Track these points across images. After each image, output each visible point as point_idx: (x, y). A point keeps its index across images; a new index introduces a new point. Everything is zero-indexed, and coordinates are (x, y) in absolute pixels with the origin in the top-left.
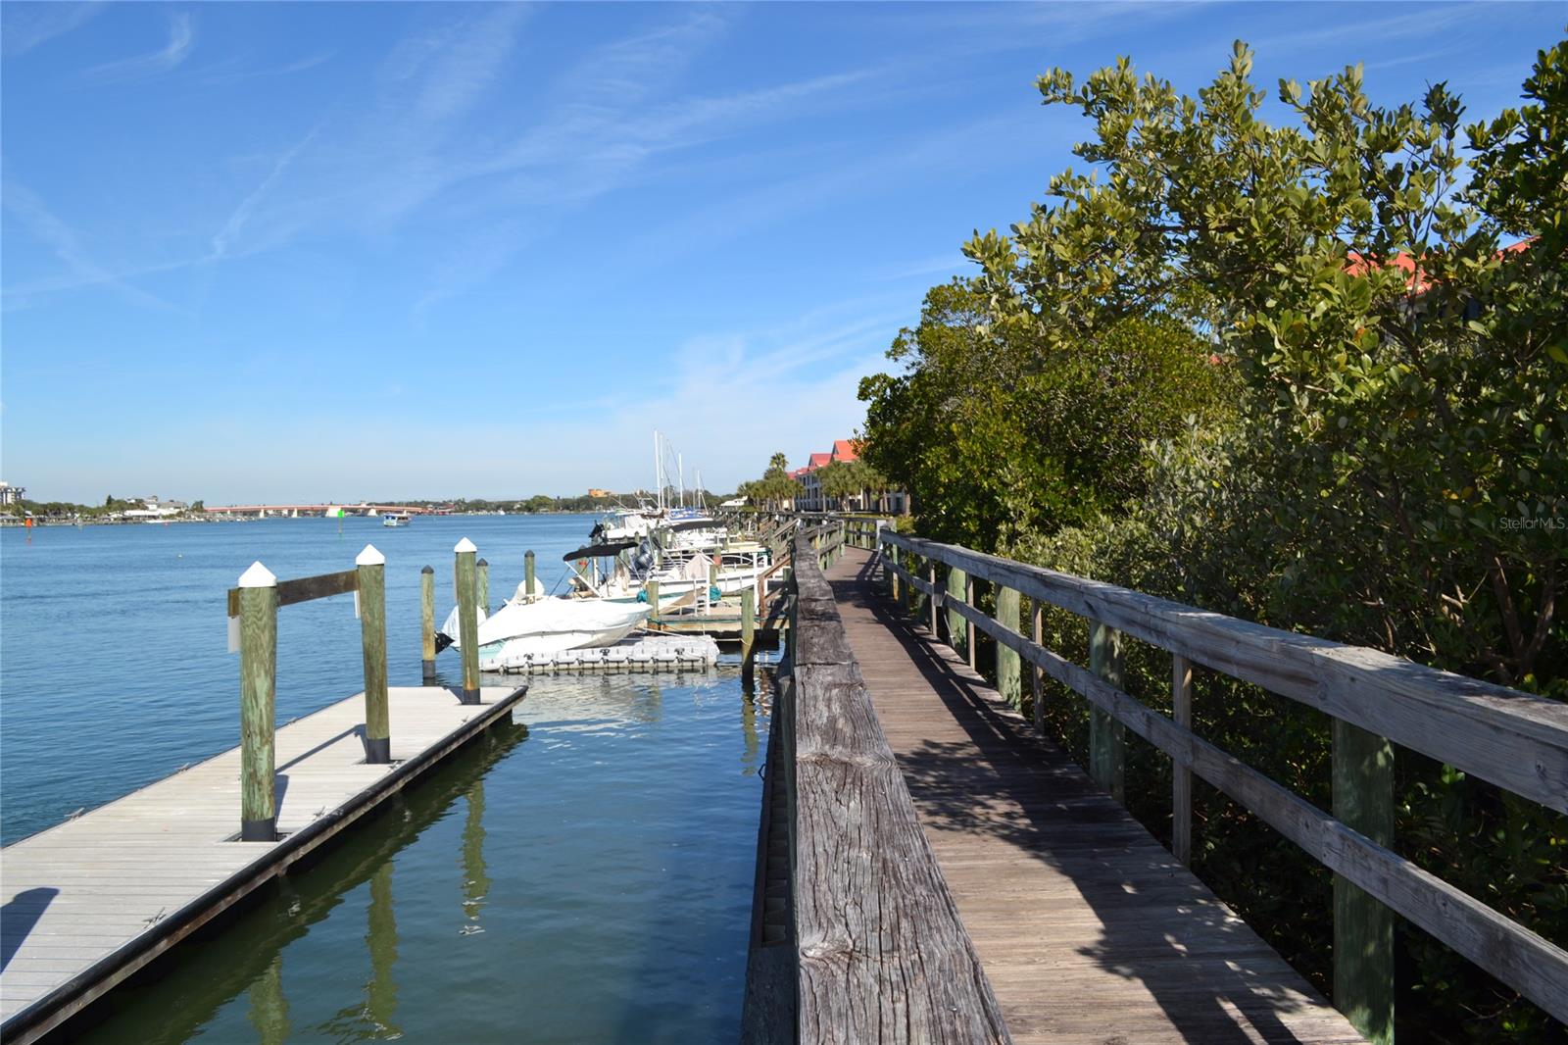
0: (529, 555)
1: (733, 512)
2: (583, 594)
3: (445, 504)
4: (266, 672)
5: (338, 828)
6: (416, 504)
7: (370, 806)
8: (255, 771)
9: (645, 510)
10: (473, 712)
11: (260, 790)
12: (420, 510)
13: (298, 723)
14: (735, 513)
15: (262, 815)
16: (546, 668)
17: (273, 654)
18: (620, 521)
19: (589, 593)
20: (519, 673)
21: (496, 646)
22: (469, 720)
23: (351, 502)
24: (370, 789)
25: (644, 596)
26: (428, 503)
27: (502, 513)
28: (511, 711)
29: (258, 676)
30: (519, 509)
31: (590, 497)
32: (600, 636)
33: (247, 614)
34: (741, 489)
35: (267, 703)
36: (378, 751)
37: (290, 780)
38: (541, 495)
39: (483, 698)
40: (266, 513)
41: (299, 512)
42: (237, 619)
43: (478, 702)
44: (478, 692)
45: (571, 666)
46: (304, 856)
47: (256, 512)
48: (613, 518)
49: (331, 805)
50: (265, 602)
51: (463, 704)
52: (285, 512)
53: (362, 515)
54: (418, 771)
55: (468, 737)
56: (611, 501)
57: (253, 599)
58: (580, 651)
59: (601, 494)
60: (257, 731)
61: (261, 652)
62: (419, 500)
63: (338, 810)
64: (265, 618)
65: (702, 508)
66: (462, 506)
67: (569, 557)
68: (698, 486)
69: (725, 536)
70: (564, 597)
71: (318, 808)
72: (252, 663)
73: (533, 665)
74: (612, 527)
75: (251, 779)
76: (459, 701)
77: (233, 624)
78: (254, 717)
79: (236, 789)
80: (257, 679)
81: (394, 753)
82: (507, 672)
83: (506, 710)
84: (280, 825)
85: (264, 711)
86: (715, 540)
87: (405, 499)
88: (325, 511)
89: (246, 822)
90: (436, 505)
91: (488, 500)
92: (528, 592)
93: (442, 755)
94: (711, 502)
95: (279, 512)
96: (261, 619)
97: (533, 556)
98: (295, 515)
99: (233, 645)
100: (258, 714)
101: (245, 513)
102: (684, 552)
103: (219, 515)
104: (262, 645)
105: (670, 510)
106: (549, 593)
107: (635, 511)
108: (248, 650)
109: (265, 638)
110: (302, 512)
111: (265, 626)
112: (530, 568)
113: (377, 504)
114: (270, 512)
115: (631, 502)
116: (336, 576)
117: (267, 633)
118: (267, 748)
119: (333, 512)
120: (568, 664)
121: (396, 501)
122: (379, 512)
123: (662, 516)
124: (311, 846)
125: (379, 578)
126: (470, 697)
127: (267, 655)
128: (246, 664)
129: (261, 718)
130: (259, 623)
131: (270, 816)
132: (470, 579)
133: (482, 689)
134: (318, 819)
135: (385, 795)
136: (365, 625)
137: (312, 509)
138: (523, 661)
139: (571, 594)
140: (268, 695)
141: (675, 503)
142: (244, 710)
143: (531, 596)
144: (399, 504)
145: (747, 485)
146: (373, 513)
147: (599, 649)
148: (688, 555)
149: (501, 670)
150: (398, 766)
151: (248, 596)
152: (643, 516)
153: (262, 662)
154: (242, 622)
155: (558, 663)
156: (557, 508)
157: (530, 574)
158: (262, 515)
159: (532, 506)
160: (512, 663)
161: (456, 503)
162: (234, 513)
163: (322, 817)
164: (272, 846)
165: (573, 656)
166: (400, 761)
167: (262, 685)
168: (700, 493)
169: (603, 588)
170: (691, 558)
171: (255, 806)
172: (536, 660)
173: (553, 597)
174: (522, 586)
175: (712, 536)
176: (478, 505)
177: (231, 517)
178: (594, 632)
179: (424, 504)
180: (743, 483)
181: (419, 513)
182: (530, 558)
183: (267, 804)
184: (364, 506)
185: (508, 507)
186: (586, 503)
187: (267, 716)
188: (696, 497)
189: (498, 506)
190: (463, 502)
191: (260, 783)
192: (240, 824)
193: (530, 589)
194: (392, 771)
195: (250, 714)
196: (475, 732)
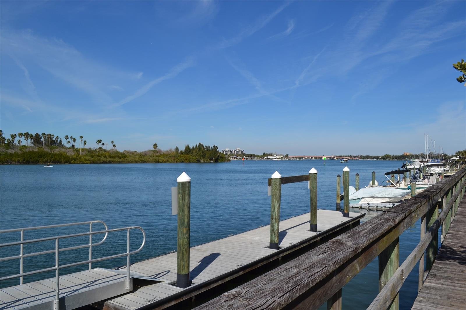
0: (374, 173)
1: (453, 161)
2: (391, 186)
3: (357, 157)
4: (278, 202)
5: (297, 249)
6: (348, 156)
7: (308, 244)
8: (274, 229)
9: (421, 160)
10: (346, 219)
11: (274, 235)
12: (349, 158)
13: (295, 218)
14: (454, 161)
15: (275, 242)
16: (374, 208)
17: (280, 197)
18: (412, 163)
19: (393, 186)
20: (365, 209)
21: (359, 200)
22: (344, 222)
23: (329, 155)
24: (308, 238)
25: (410, 187)
26: (352, 156)
27: (375, 160)
28: (360, 220)
29: (276, 203)
30: (380, 158)
31: (404, 155)
32: (392, 199)
33: (273, 185)
34: (457, 153)
35: (277, 211)
36: (314, 228)
37: (288, 233)
38: (388, 154)
39: (350, 216)
40: (305, 158)
41: (314, 158)
42: (271, 187)
43: (348, 217)
44: (348, 214)
45: (382, 208)
46: (285, 255)
47: (302, 158)
48: (410, 162)
49: (295, 242)
50: (278, 182)
51: (344, 217)
52: (310, 158)
53: (332, 159)
54: (325, 235)
55: (343, 227)
56: (411, 157)
57: (275, 182)
58: (385, 203)
59: (408, 154)
60: (275, 218)
61: (276, 196)
62: (349, 155)
63: (297, 243)
64: (278, 187)
65: (443, 159)
66: (363, 157)
67: (387, 174)
68: (441, 152)
69: (448, 169)
70: (384, 186)
71: (291, 242)
72: (274, 199)
73: (370, 207)
74: (409, 165)
75: (272, 231)
76: (343, 216)
77: (269, 188)
78: (274, 214)
79: (269, 234)
80: (275, 204)
81: (318, 229)
82: (361, 208)
83: (358, 220)
84: (281, 245)
85: (277, 213)
86: (444, 170)
87: (345, 155)
88: (321, 158)
89: (271, 243)
90: (355, 157)
91: (370, 156)
92: (373, 184)
93: (333, 231)
94: (446, 158)
95: (309, 157)
96: (277, 187)
97: (375, 173)
98: (313, 159)
99: (269, 194)
100: (275, 214)
101: (299, 158)
102: (431, 174)
103: (292, 158)
104: (277, 194)
105: (431, 160)
106: (380, 185)
107: (418, 160)
108: (273, 196)
109: (278, 192)
110: (315, 158)
111: (278, 189)
112: (374, 177)
113: (337, 156)
114: (306, 158)
115: (417, 157)
116: (302, 176)
117: (278, 191)
118: (277, 223)
119: (323, 158)
120: (381, 207)
121: (342, 155)
122: (337, 158)
123: (427, 162)
124: (288, 252)
125: (315, 177)
126: (346, 215)
127: (278, 197)
128: (272, 200)
129: (276, 215)
130: (276, 188)
131: (277, 242)
132: (347, 179)
133: (350, 213)
134: (291, 245)
135: (313, 241)
136: (311, 191)
137: (318, 157)
138: (367, 205)
139: (387, 186)
140: (278, 208)
141: (432, 158)
142: (271, 212)
143: (374, 185)
144: (343, 156)
145: (459, 152)
146: (335, 159)
147: (392, 203)
148: (432, 175)
149: (360, 207)
150: (318, 233)
151: (273, 181)
152: (420, 162)
153: (276, 199)
154: (272, 188)
155: (378, 207)
156: (393, 159)
157: (374, 179)
158: (304, 159)
159: (385, 158)
160: (363, 206)
161: (361, 156)
162: (296, 158)
163: (292, 245)
164: (276, 251)
165: (383, 205)
166: (319, 232)
167: (277, 205)
168: (442, 155)
169: (398, 185)
170: (432, 176)
171: (273, 239)
172: (371, 205)
173: (381, 186)
174: (371, 182)
175: (442, 169)
176: (368, 157)
177: (295, 159)
178: (390, 198)
179: (351, 156)
180: (457, 151)
181: (349, 159)
182: (374, 174)
183: (276, 239)
184: (333, 156)
185: (377, 158)
186: (403, 157)
187: (278, 214)
188: (441, 155)
189: (374, 157)
190: (363, 156)
191: (275, 233)
192: (269, 243)
193: (374, 183)
194: (316, 234)
195: (273, 213)
196: (346, 226)
